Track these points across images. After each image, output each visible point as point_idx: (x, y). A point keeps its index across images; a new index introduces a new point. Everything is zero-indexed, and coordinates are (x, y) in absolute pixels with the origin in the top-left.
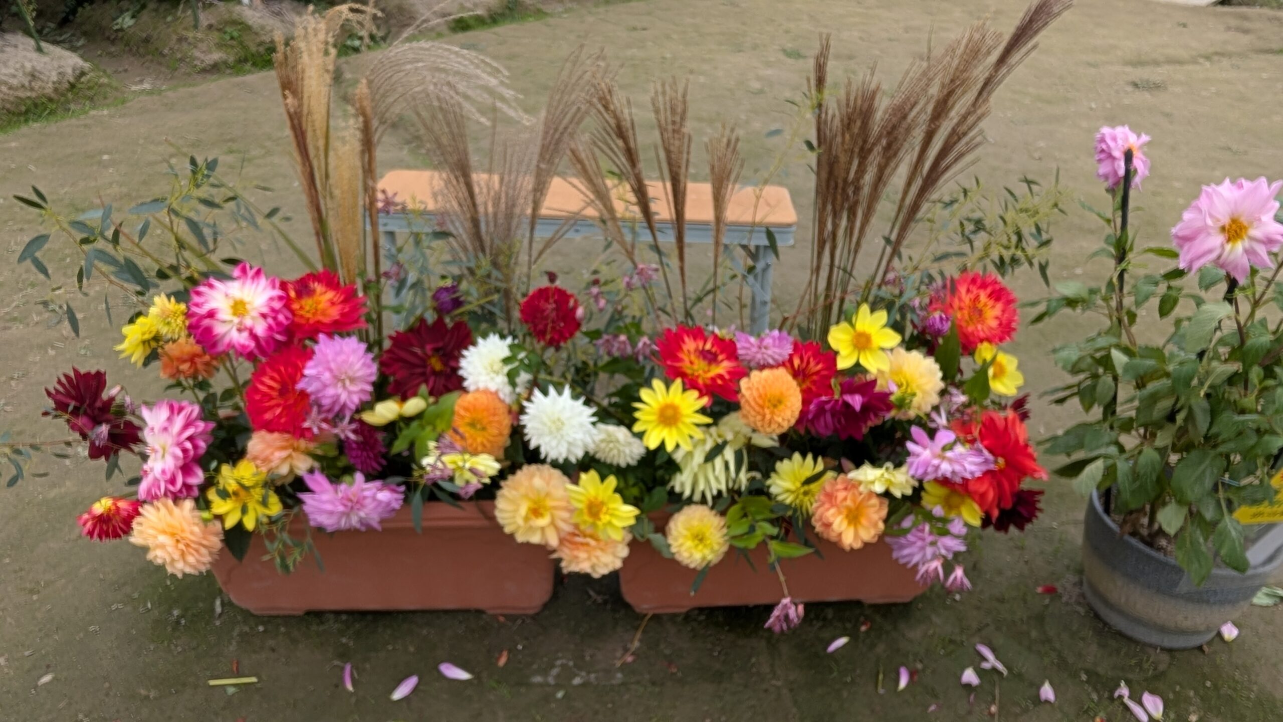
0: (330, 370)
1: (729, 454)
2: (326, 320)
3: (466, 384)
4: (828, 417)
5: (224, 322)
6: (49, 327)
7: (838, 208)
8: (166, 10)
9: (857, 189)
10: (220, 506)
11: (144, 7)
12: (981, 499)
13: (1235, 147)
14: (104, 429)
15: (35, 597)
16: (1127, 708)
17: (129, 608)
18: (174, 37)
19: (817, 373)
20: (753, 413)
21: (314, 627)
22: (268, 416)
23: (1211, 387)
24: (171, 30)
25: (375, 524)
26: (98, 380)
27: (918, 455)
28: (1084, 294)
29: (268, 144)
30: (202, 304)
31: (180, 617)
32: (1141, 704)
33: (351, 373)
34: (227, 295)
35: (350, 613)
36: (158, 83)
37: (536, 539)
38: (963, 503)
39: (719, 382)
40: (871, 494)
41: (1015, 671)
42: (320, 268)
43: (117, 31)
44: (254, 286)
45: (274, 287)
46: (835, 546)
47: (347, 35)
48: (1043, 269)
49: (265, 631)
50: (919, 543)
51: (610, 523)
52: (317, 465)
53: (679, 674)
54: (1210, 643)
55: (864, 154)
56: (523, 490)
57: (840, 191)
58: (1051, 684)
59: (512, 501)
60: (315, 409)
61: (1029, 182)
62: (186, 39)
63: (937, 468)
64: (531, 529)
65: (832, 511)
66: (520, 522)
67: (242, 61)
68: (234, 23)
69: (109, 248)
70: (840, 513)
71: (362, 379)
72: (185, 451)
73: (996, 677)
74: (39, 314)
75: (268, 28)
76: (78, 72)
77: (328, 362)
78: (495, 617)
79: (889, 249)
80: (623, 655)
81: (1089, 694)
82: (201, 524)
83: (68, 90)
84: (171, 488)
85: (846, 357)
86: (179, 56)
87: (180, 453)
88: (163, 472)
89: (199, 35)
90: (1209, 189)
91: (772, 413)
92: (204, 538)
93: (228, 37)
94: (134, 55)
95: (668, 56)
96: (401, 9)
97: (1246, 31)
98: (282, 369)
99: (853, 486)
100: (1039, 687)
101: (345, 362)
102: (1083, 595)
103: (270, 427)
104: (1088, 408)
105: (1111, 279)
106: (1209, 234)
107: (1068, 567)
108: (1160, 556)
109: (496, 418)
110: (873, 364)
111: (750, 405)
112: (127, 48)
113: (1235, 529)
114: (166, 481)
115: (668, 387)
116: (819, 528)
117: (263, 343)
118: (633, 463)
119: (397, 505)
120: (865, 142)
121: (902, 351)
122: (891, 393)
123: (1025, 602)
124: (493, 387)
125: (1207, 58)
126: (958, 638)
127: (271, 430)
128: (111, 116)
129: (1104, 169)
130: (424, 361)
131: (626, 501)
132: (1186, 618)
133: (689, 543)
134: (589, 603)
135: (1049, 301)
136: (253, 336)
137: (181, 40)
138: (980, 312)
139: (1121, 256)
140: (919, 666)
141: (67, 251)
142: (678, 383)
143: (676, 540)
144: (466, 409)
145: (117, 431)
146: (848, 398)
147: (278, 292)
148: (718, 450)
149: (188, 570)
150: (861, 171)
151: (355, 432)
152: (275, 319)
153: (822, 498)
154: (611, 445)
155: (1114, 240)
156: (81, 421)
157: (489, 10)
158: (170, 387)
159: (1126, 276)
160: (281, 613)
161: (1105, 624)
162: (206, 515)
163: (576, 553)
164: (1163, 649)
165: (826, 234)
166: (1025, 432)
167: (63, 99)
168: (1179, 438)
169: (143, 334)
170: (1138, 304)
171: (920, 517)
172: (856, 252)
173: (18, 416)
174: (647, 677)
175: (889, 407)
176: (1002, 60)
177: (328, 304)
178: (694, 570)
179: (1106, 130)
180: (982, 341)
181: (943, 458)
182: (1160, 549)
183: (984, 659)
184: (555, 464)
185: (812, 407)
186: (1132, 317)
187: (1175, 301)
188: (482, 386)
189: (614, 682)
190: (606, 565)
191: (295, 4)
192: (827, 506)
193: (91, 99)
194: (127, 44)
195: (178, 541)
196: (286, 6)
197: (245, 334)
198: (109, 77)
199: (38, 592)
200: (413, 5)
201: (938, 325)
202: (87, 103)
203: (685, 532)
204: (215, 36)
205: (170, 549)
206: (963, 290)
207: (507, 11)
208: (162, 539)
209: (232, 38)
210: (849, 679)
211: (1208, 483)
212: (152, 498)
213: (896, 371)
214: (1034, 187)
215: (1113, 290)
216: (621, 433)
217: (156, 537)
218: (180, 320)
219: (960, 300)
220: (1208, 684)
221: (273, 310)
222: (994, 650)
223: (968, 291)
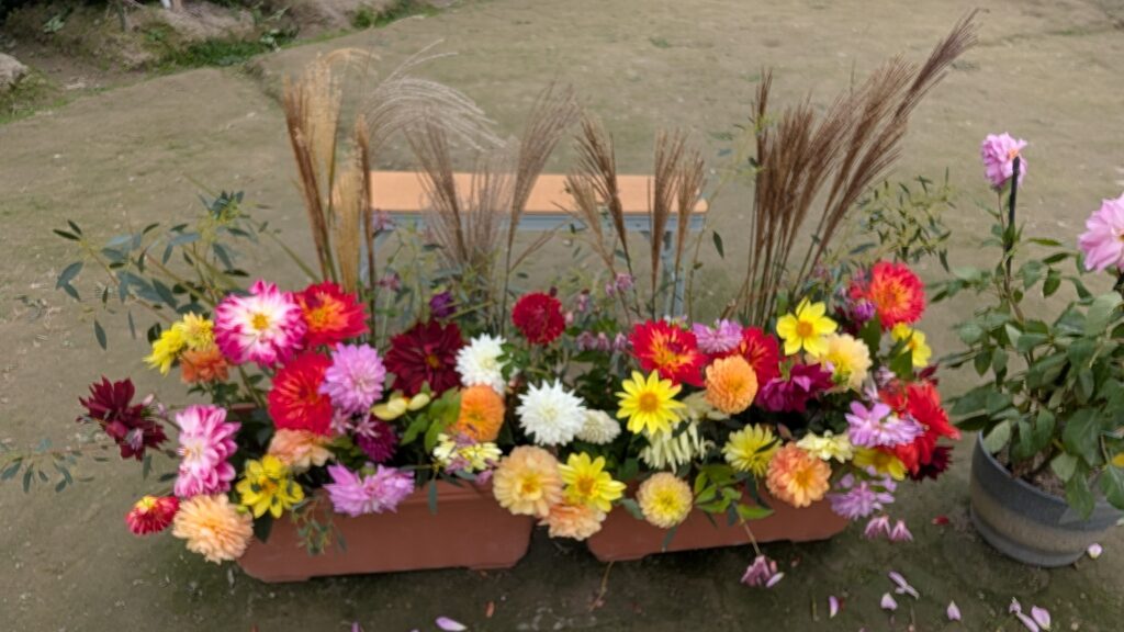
0: (350, 376)
1: (693, 430)
2: (336, 328)
3: (463, 380)
4: (780, 397)
5: (248, 335)
6: (31, 321)
7: (775, 212)
8: (93, 14)
9: (792, 197)
10: (250, 498)
11: (71, 11)
12: (906, 458)
13: (1042, 120)
14: (138, 433)
15: (60, 577)
16: (1021, 622)
17: (149, 583)
18: (104, 39)
19: (762, 355)
20: (718, 396)
21: (319, 591)
22: (291, 416)
23: (1098, 359)
24: (99, 32)
25: (392, 508)
26: (126, 388)
27: (858, 427)
28: (978, 277)
29: (206, 139)
30: (230, 320)
31: (197, 589)
32: (1030, 616)
33: (366, 377)
34: (248, 311)
35: (350, 576)
36: (91, 82)
37: (529, 511)
38: (889, 461)
39: (687, 370)
40: (819, 460)
41: (925, 594)
42: (322, 280)
43: (48, 33)
44: (271, 300)
45: (288, 301)
46: (787, 506)
47: (260, 32)
48: (943, 257)
49: (276, 597)
50: (857, 498)
51: (599, 497)
52: (332, 456)
53: (644, 614)
54: (1080, 560)
55: (798, 169)
56: (518, 470)
57: (777, 199)
58: (957, 604)
59: (510, 480)
60: (338, 413)
61: (923, 181)
62: (115, 41)
63: (876, 438)
64: (524, 503)
65: (786, 476)
66: (516, 498)
67: (168, 59)
68: (158, 25)
69: (136, 272)
70: (792, 477)
71: (376, 381)
72: (219, 451)
73: (909, 600)
74: (20, 308)
75: (190, 29)
76: (17, 74)
77: (348, 369)
78: (478, 572)
79: (816, 248)
80: (594, 600)
81: (988, 611)
82: (238, 517)
83: (9, 92)
84: (208, 485)
85: (794, 343)
86: (109, 56)
87: (215, 455)
88: (202, 472)
89: (127, 37)
90: (1111, 203)
91: (735, 397)
92: (241, 529)
93: (153, 38)
94: (65, 56)
95: (552, 47)
96: (307, 8)
97: (1039, 15)
98: (301, 373)
99: (800, 453)
100: (946, 608)
101: (362, 367)
102: (972, 524)
103: (292, 426)
104: (982, 372)
105: (1001, 264)
106: (1111, 241)
107: (955, 500)
108: (1037, 490)
109: (493, 409)
110: (816, 350)
111: (715, 389)
112: (58, 49)
113: (1118, 474)
114: (204, 480)
115: (646, 378)
116: (773, 490)
117: (283, 352)
118: (609, 440)
119: (410, 491)
120: (799, 158)
121: (836, 335)
122: (830, 374)
123: (924, 532)
124: (488, 382)
125: (1010, 40)
126: (873, 569)
127: (292, 428)
128: (56, 117)
129: (991, 171)
130: (422, 361)
131: (615, 478)
132: (1064, 543)
133: (659, 507)
134: (557, 554)
135: (948, 283)
136: (274, 346)
137: (110, 41)
138: (894, 297)
139: (1008, 246)
140: (845, 595)
141: (36, 248)
142: (655, 374)
143: (647, 504)
144: (468, 403)
145: (150, 434)
146: (797, 380)
147: (292, 306)
148: (684, 426)
149: (227, 557)
150: (794, 184)
151: (375, 429)
152: (292, 330)
153: (776, 464)
154: (593, 427)
155: (1001, 232)
156: (115, 426)
157: (386, 7)
158: (192, 390)
159: (1012, 261)
160: (288, 580)
161: (993, 548)
162: (241, 508)
163: (562, 520)
164: (1043, 568)
165: (764, 236)
166: (938, 397)
167: (5, 100)
168: (1066, 399)
169: (171, 346)
170: (1027, 286)
171: (858, 477)
172: (788, 249)
173: (15, 407)
174: (618, 618)
175: (831, 385)
176: (916, 86)
177: (336, 313)
178: (663, 529)
179: (991, 138)
180: (897, 321)
181: (881, 429)
182: (1037, 484)
183: (898, 585)
184: (547, 447)
185: (766, 388)
186: (1019, 296)
187: (1057, 283)
188: (478, 381)
189: (590, 625)
190: (588, 529)
191: (212, 5)
192: (781, 471)
193: (31, 99)
194: (59, 45)
195: (217, 533)
196: (205, 7)
197: (267, 345)
198: (44, 77)
199: (62, 572)
200: (317, 4)
201: (866, 312)
202: (29, 102)
203: (655, 497)
204: (141, 37)
205: (212, 541)
206: (878, 278)
207: (401, 8)
208: (205, 532)
209: (157, 39)
210: (788, 610)
211: (1094, 437)
212: (190, 495)
213: (833, 353)
214: (928, 185)
215: (1003, 274)
216: (601, 416)
217: (199, 531)
218: (208, 335)
219: (877, 287)
220: (1083, 596)
221: (292, 323)
222: (905, 577)
223: (883, 279)
